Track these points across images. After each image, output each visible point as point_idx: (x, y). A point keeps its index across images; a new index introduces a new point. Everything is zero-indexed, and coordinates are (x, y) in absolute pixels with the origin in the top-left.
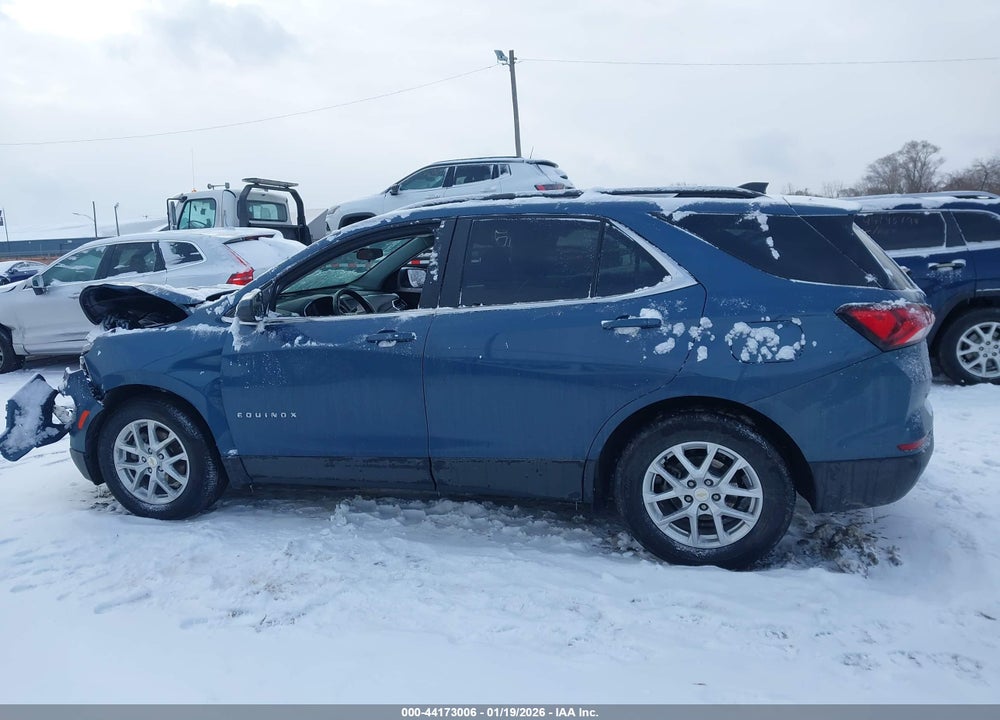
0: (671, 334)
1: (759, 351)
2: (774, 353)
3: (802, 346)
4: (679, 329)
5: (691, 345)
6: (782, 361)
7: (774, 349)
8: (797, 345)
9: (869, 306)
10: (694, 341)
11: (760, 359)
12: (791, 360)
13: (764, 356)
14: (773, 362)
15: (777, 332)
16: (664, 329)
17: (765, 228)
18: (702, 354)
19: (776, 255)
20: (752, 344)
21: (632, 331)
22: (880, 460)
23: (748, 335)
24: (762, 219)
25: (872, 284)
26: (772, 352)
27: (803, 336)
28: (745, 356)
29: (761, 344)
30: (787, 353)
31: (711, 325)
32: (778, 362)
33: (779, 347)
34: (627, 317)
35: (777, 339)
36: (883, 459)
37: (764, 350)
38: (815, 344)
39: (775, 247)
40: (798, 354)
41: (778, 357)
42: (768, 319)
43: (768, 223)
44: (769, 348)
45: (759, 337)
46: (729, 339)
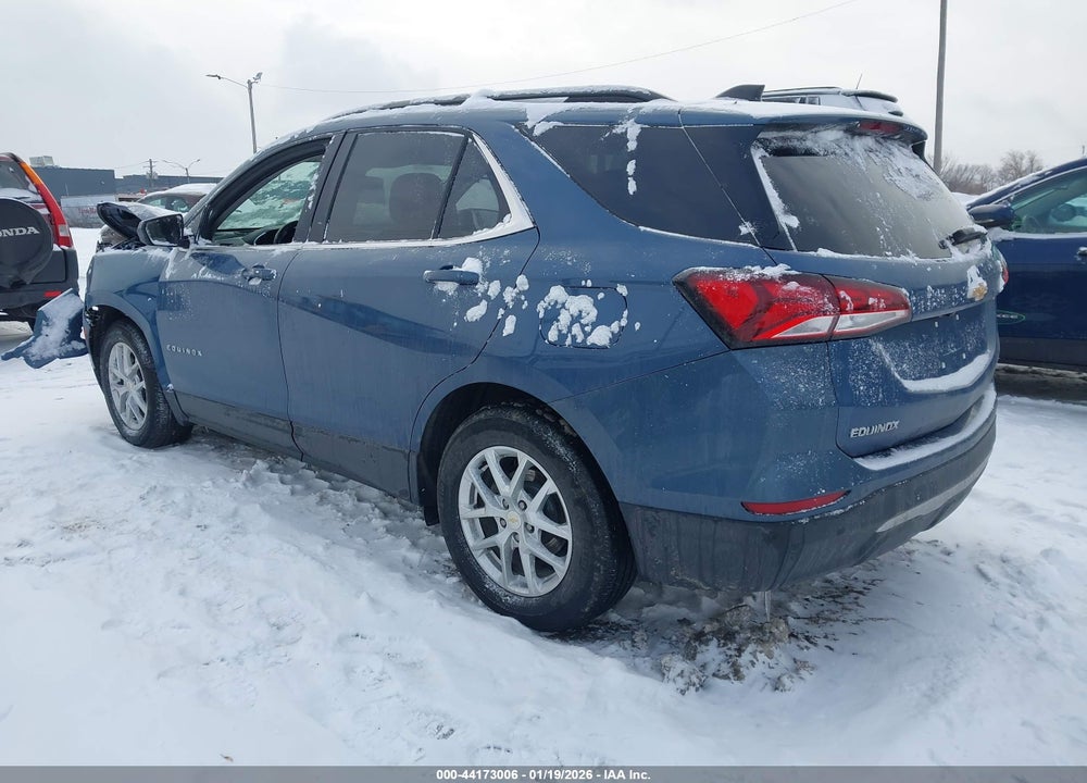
0: (485, 296)
1: (570, 330)
2: (587, 335)
3: (622, 328)
4: (494, 288)
5: (502, 311)
6: (593, 346)
7: (587, 329)
8: (615, 327)
9: (719, 273)
10: (506, 307)
11: (568, 341)
12: (604, 348)
13: (574, 338)
14: (584, 347)
15: (596, 304)
16: (480, 288)
17: (632, 146)
18: (509, 326)
19: (632, 187)
20: (564, 318)
21: (449, 287)
22: (716, 520)
23: (563, 306)
24: (633, 130)
25: (747, 238)
26: (584, 332)
27: (626, 313)
28: (553, 335)
29: (576, 319)
30: (601, 336)
31: (526, 287)
32: (589, 348)
33: (594, 325)
34: (451, 267)
35: (594, 313)
36: (721, 519)
37: (576, 329)
38: (637, 326)
39: (635, 177)
40: (615, 338)
41: (590, 341)
42: (589, 283)
43: (639, 138)
44: (583, 326)
45: (574, 311)
46: (541, 308)
